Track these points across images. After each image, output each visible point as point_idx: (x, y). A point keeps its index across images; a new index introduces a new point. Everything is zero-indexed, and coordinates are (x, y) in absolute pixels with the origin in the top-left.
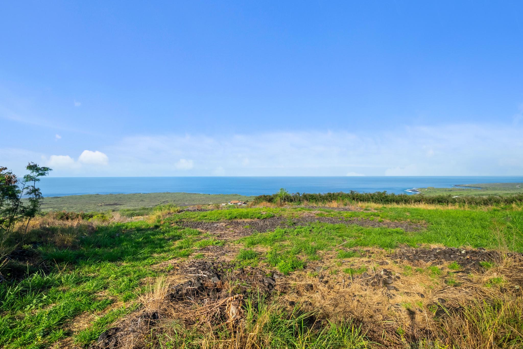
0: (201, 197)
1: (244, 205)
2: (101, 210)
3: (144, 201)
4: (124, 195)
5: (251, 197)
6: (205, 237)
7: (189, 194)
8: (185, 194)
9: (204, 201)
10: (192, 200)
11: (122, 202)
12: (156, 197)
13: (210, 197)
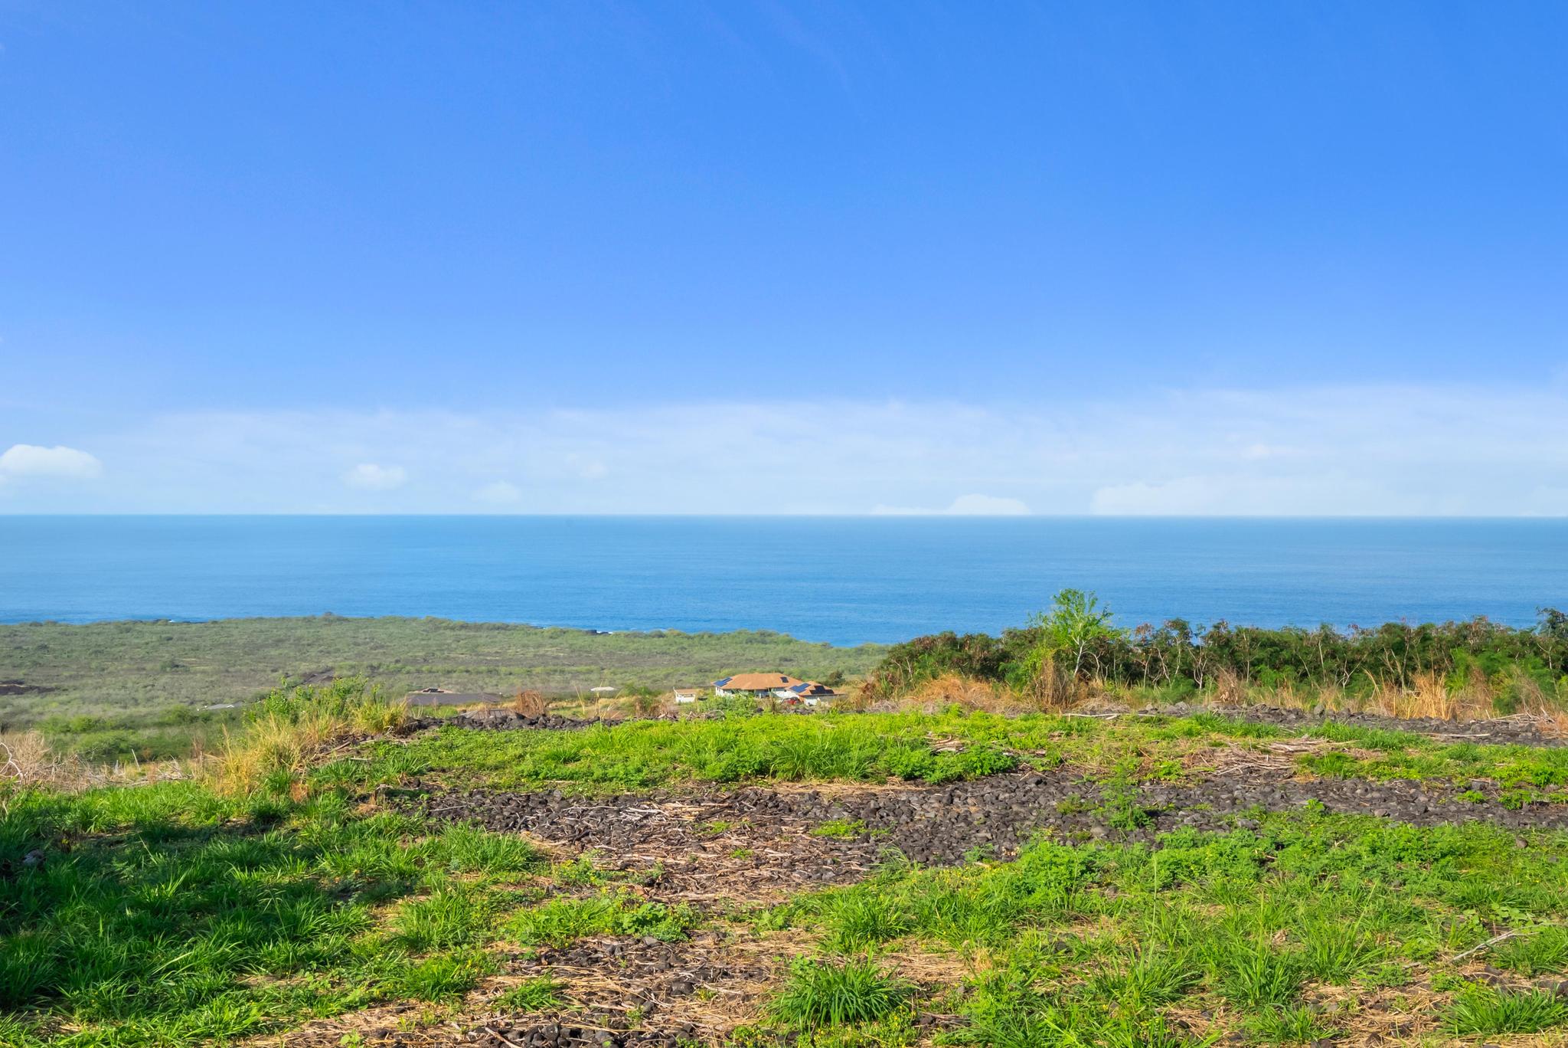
0: (540, 646)
3: (187, 671)
4: (63, 633)
5: (858, 649)
6: (569, 885)
7: (463, 627)
8: (436, 625)
9: (557, 677)
10: (483, 668)
11: (54, 672)
12: (259, 647)
13: (600, 650)
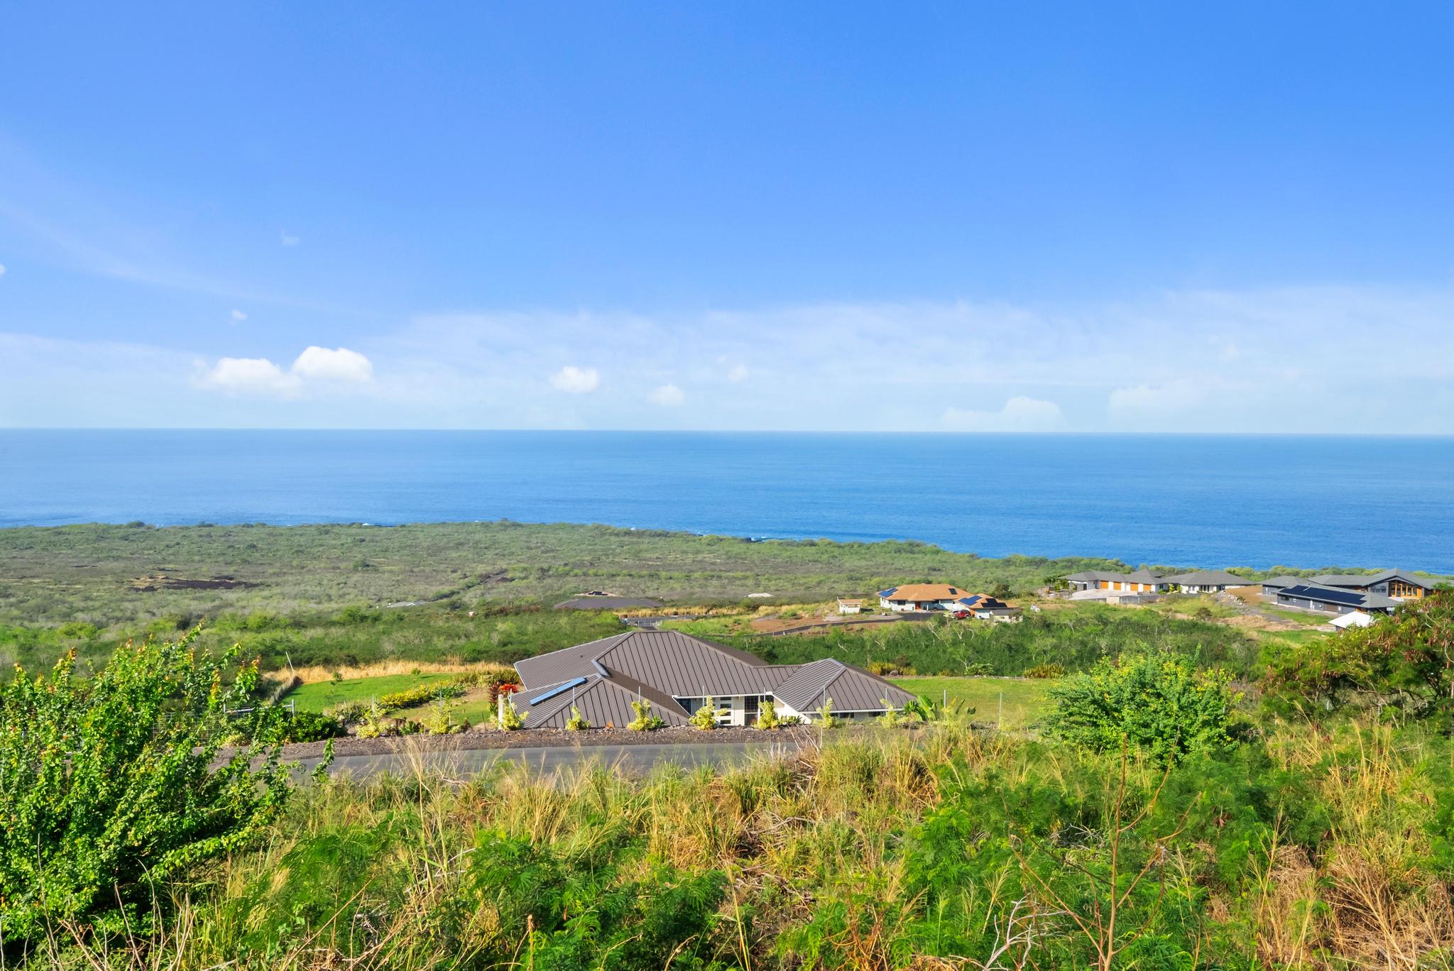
0: (698, 552)
1: (986, 615)
2: (141, 615)
3: (376, 571)
4: (270, 534)
5: (1008, 563)
7: (627, 533)
8: (602, 532)
9: (715, 582)
10: (645, 572)
11: (260, 569)
12: (441, 550)
13: (755, 557)
